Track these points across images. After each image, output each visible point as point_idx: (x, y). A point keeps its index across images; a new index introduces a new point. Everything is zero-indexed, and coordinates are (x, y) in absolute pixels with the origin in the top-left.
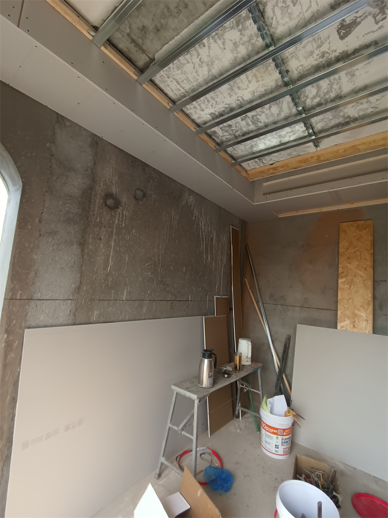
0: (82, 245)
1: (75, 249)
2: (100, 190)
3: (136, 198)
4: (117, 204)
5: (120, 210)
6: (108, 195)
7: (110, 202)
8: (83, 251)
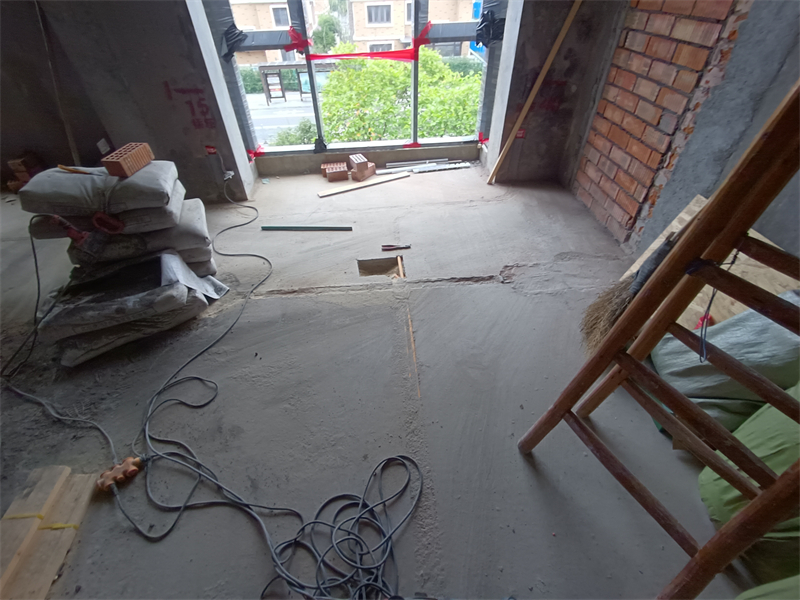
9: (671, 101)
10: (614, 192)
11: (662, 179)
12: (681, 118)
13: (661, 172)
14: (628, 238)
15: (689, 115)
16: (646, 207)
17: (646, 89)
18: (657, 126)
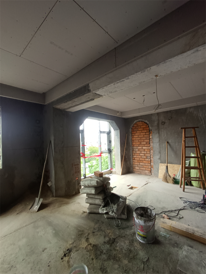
0: (159, 133)
1: (158, 134)
2: (160, 122)
3: (169, 120)
4: (165, 123)
5: (166, 124)
6: (163, 122)
7: (163, 123)
8: (159, 134)
9: (147, 155)
10: (144, 169)
11: (152, 164)
12: (150, 156)
13: (151, 163)
14: (151, 174)
15: (151, 156)
16: (152, 168)
17: (141, 154)
18: (147, 158)
